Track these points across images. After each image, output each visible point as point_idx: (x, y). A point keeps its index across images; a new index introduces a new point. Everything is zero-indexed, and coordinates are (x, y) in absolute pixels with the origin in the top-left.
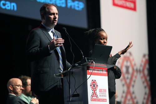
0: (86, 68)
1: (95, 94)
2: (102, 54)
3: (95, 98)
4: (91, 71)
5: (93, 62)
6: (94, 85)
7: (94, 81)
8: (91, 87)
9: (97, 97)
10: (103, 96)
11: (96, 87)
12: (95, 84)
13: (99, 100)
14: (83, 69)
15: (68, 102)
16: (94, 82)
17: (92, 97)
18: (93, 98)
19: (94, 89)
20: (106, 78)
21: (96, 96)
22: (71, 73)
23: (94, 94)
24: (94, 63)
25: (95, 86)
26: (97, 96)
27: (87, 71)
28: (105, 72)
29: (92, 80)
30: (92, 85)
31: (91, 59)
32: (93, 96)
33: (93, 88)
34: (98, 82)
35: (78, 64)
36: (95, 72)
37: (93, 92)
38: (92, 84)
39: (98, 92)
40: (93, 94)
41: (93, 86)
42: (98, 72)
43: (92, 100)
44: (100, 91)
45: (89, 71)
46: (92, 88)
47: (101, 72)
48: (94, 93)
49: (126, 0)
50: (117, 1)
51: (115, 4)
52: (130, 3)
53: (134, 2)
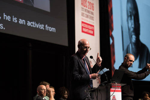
0: (109, 87)
6: (114, 99)
14: (107, 88)
20: (121, 93)
22: (99, 90)
24: (116, 83)
27: (110, 89)
28: (120, 89)
31: (114, 81)
34: (116, 97)
35: (104, 84)
45: (112, 89)
47: (118, 89)
49: (89, 29)
50: (84, 29)
51: (83, 32)
52: (91, 31)
53: (93, 30)
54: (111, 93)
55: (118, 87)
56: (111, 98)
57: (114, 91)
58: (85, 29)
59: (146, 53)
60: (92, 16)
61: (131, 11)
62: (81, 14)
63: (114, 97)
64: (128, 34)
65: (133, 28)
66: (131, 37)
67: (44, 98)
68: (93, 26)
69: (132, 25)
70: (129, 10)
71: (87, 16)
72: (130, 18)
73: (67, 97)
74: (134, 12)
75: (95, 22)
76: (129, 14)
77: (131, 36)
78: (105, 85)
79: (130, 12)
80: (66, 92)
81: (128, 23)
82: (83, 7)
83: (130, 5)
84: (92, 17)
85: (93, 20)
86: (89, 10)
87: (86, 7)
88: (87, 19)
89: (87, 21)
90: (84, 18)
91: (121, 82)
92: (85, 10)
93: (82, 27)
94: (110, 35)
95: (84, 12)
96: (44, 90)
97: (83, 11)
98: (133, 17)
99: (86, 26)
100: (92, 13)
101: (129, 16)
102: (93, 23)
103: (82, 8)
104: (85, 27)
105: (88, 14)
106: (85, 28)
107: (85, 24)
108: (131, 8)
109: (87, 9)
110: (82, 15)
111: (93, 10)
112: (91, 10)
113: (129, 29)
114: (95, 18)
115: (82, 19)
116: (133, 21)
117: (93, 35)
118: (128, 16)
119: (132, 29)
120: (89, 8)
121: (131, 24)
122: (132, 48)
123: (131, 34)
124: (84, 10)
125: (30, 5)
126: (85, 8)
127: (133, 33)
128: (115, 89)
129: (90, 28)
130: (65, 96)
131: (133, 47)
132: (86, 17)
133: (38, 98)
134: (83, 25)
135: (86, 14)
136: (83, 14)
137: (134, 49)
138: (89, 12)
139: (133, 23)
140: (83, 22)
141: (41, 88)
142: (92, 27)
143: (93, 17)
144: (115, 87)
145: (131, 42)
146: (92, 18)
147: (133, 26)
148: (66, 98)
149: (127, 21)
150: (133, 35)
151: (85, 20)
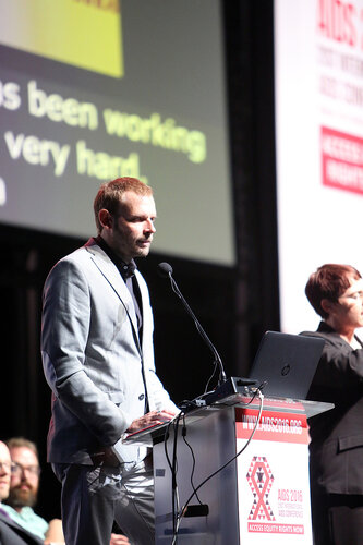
0: (232, 414)
1: (265, 508)
2: (288, 367)
3: (262, 521)
4: (251, 425)
5: (256, 394)
6: (260, 476)
7: (262, 460)
8: (250, 481)
9: (269, 519)
10: (290, 514)
11: (267, 481)
12: (262, 471)
13: (277, 529)
14: (223, 418)
15: (167, 532)
16: (260, 466)
17: (255, 518)
18: (258, 520)
19: (261, 490)
21: (266, 512)
22: (180, 431)
23: (261, 508)
24: (261, 396)
25: (264, 478)
26: (269, 515)
27: (238, 424)
28: (298, 431)
29: (255, 458)
30: (253, 476)
31: (253, 384)
32: (256, 512)
33: (256, 486)
34: (274, 466)
35: (204, 402)
36: (266, 428)
37: (257, 499)
38: (255, 469)
39: (273, 499)
40: (258, 508)
41: (256, 477)
42: (274, 429)
43: (253, 528)
44: (282, 495)
45: (245, 425)
46: (253, 486)
47: (286, 429)
48: (261, 504)
55: (288, 418)
78: (209, 404)
140: (326, 132)
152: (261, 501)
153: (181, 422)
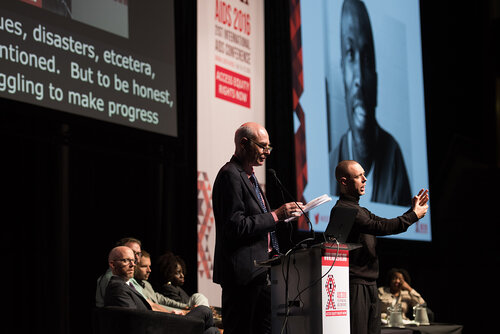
0: (319, 253)
1: (332, 303)
4: (328, 258)
5: (335, 241)
7: (331, 277)
8: (327, 288)
9: (334, 308)
10: (341, 305)
11: (333, 288)
12: (331, 283)
13: (337, 314)
14: (312, 254)
18: (329, 309)
19: (331, 293)
20: (347, 268)
24: (338, 243)
26: (334, 306)
27: (322, 257)
28: (345, 259)
29: (329, 276)
34: (336, 280)
37: (329, 298)
38: (328, 282)
39: (335, 298)
40: (329, 303)
41: (329, 286)
44: (339, 295)
46: (328, 291)
47: (340, 259)
49: (236, 88)
50: (222, 89)
51: (219, 95)
52: (241, 93)
53: (247, 92)
54: (325, 269)
55: (341, 253)
56: (324, 281)
57: (333, 264)
58: (225, 87)
59: (392, 160)
60: (245, 49)
61: (352, 37)
62: (214, 45)
63: (331, 280)
64: (343, 104)
65: (357, 85)
66: (352, 112)
67: (128, 283)
68: (248, 80)
69: (354, 77)
70: (348, 35)
71: (231, 52)
72: (349, 57)
73: (183, 280)
74: (361, 41)
75: (251, 67)
76: (348, 47)
77: (353, 110)
78: (308, 247)
79: (351, 40)
80: (179, 266)
81: (344, 72)
82: (221, 25)
83: (349, 20)
84: (246, 54)
85: (248, 62)
86: (237, 32)
87: (229, 25)
88: (230, 59)
89: (231, 64)
90: (223, 56)
91: (349, 241)
92: (227, 32)
93: (218, 83)
94: (295, 105)
95: (222, 39)
96: (130, 260)
97: (220, 35)
98: (357, 56)
99: (228, 79)
100: (246, 43)
101: (348, 52)
102: (249, 71)
103: (218, 28)
104: (225, 81)
105: (233, 44)
106: (224, 84)
107: (224, 75)
108: (351, 29)
109: (231, 29)
110: (217, 48)
111: (249, 34)
112: (243, 34)
113: (347, 89)
114: (252, 58)
115: (218, 58)
116: (357, 66)
117: (247, 104)
118: (344, 53)
119: (355, 90)
120: (236, 28)
121: (353, 74)
122: (355, 144)
123: (353, 103)
124: (223, 34)
125: (61, 13)
126: (226, 27)
127: (357, 102)
128: (333, 259)
129: (240, 84)
130: (178, 276)
131: (358, 140)
132: (227, 54)
133: (114, 281)
134: (218, 77)
135: (227, 45)
136: (219, 46)
137: (360, 148)
138: (235, 38)
139: (358, 73)
140: (218, 69)
141: (122, 255)
142: (245, 82)
143: (249, 54)
144: (334, 253)
145: (351, 127)
146: (245, 57)
147: (358, 80)
148: (181, 282)
149: (343, 65)
150: (357, 106)
151: (225, 61)
152: (331, 300)
153: (292, 255)
